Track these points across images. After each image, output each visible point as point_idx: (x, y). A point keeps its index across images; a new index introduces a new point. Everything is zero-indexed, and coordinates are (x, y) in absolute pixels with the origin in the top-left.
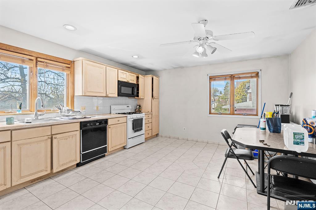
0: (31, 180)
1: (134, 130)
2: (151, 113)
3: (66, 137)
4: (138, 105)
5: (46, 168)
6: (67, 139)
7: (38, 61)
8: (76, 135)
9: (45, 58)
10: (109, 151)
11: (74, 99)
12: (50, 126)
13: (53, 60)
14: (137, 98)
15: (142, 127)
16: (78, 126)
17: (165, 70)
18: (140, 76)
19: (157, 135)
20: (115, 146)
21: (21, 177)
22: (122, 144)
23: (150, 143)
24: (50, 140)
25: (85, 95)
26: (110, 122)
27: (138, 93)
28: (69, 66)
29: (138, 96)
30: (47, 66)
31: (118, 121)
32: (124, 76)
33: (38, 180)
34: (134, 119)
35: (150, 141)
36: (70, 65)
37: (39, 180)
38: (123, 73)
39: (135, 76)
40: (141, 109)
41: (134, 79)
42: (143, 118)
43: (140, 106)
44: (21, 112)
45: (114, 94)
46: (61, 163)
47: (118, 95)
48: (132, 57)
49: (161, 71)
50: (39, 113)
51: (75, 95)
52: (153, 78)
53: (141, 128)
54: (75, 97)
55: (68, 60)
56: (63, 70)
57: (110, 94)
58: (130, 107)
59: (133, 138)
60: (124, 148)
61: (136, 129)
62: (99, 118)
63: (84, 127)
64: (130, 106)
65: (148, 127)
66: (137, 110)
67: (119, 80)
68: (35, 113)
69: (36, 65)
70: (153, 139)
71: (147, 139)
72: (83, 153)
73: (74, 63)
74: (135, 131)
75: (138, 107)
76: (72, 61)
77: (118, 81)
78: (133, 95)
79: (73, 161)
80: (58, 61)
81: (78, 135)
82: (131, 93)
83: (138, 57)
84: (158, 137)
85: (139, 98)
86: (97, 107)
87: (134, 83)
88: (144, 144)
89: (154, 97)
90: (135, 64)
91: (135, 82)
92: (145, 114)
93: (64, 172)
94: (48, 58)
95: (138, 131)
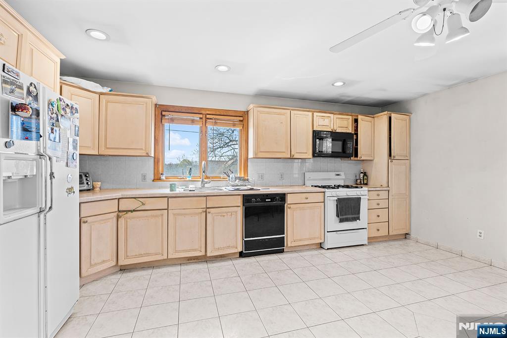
0: (187, 257)
1: (338, 217)
2: (387, 189)
3: (223, 213)
4: (362, 173)
5: (201, 247)
6: (224, 216)
7: (208, 118)
8: (236, 212)
9: (214, 113)
10: (289, 245)
11: (247, 163)
12: (205, 196)
13: (223, 114)
14: (356, 159)
15: (359, 213)
16: (239, 201)
17: (424, 95)
18: (360, 117)
19: (406, 236)
20: (300, 240)
21: (176, 251)
22: (314, 238)
23: (380, 250)
24: (205, 213)
25: (256, 156)
26: (290, 199)
27: (356, 150)
28: (241, 119)
29: (356, 156)
30: (216, 123)
31: (307, 198)
32: (326, 122)
33: (194, 259)
34: (338, 198)
35: (381, 246)
36: (243, 118)
37: (195, 261)
38: (322, 116)
39: (350, 119)
40: (367, 180)
41: (348, 124)
42: (360, 198)
43: (365, 174)
44: (190, 179)
45: (306, 153)
46: (216, 246)
47: (314, 156)
48: (332, 86)
49: (415, 99)
50: (206, 180)
51: (249, 157)
52: (390, 118)
53: (356, 216)
54: (249, 160)
55: (240, 111)
56: (234, 125)
57: (297, 154)
58: (343, 176)
59: (338, 232)
60: (321, 246)
61: (344, 217)
62: (274, 191)
63: (247, 203)
64: (342, 173)
65: (378, 216)
66: (359, 181)
67: (314, 129)
68: (201, 180)
69: (206, 123)
70: (392, 243)
71: (372, 240)
72: (245, 239)
73: (248, 114)
74: (341, 221)
75: (362, 175)
76: (244, 112)
77: (314, 131)
78: (344, 155)
79: (233, 247)
80: (228, 114)
81: (240, 212)
82: (340, 150)
83: (344, 84)
84: (407, 241)
85: (359, 158)
86: (282, 175)
87: (348, 131)
88: (364, 249)
89: (394, 157)
90: (349, 97)
91: (350, 130)
92: (369, 191)
93: (223, 258)
94: (218, 113)
95: (347, 220)
